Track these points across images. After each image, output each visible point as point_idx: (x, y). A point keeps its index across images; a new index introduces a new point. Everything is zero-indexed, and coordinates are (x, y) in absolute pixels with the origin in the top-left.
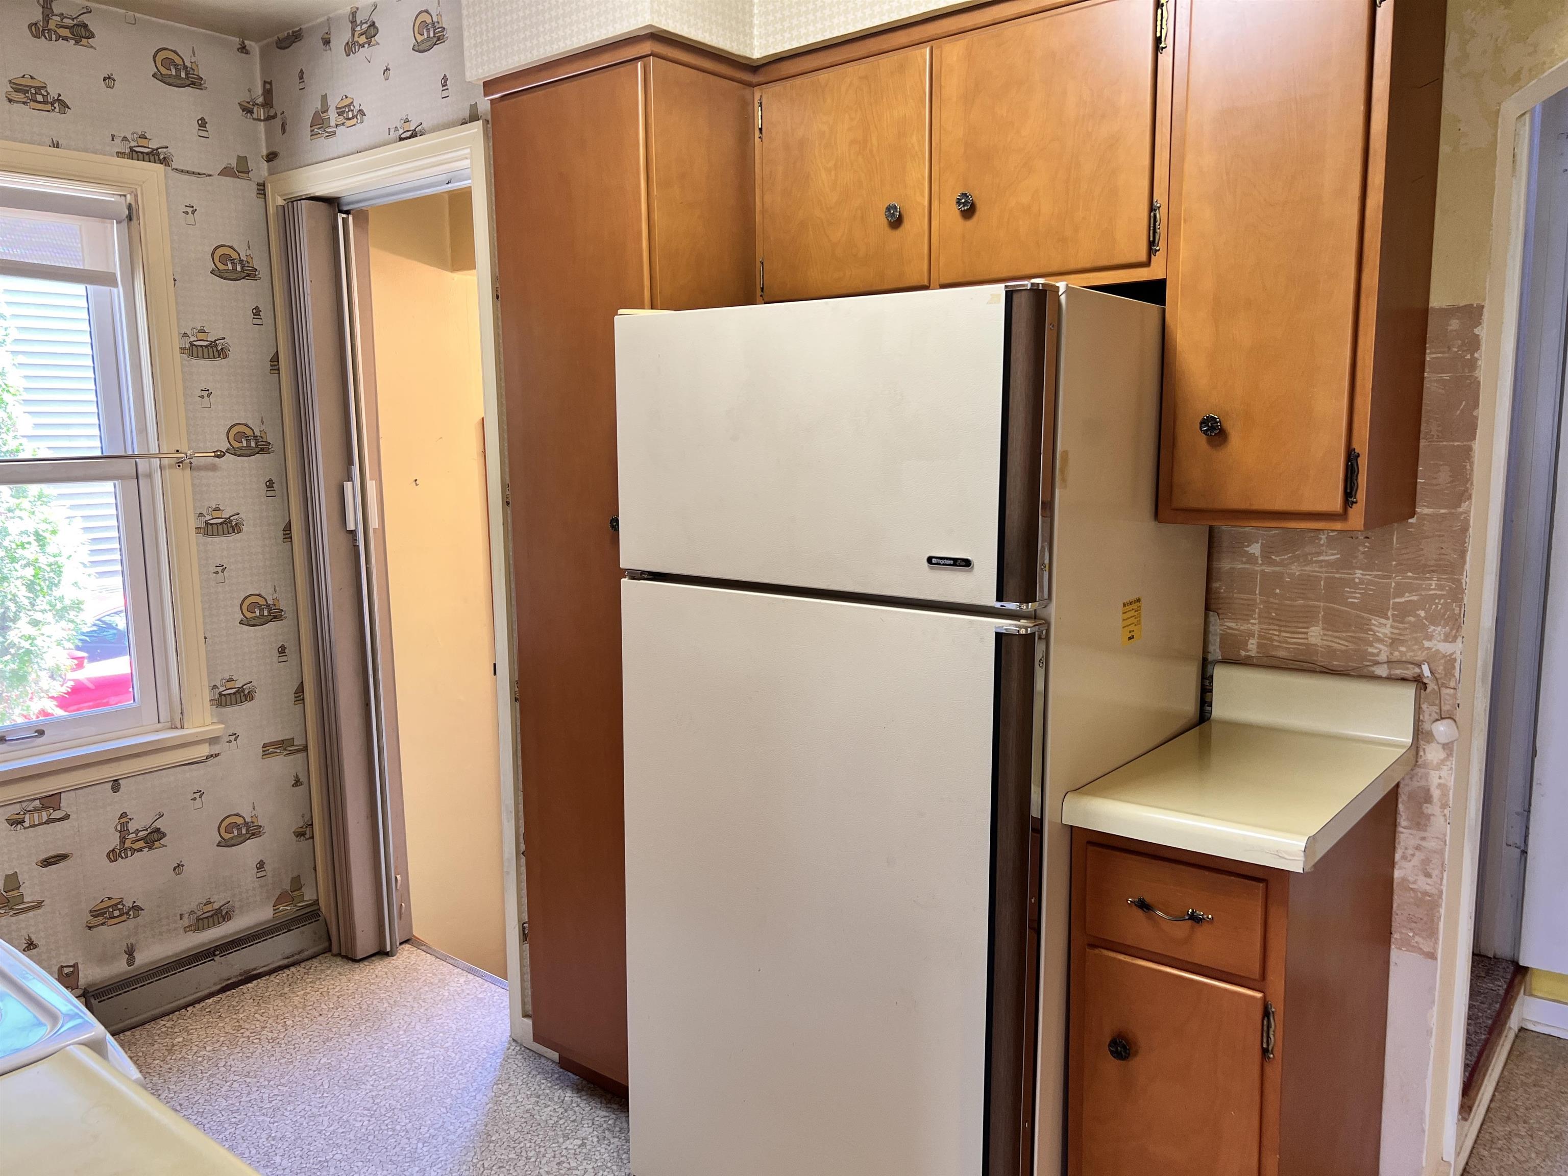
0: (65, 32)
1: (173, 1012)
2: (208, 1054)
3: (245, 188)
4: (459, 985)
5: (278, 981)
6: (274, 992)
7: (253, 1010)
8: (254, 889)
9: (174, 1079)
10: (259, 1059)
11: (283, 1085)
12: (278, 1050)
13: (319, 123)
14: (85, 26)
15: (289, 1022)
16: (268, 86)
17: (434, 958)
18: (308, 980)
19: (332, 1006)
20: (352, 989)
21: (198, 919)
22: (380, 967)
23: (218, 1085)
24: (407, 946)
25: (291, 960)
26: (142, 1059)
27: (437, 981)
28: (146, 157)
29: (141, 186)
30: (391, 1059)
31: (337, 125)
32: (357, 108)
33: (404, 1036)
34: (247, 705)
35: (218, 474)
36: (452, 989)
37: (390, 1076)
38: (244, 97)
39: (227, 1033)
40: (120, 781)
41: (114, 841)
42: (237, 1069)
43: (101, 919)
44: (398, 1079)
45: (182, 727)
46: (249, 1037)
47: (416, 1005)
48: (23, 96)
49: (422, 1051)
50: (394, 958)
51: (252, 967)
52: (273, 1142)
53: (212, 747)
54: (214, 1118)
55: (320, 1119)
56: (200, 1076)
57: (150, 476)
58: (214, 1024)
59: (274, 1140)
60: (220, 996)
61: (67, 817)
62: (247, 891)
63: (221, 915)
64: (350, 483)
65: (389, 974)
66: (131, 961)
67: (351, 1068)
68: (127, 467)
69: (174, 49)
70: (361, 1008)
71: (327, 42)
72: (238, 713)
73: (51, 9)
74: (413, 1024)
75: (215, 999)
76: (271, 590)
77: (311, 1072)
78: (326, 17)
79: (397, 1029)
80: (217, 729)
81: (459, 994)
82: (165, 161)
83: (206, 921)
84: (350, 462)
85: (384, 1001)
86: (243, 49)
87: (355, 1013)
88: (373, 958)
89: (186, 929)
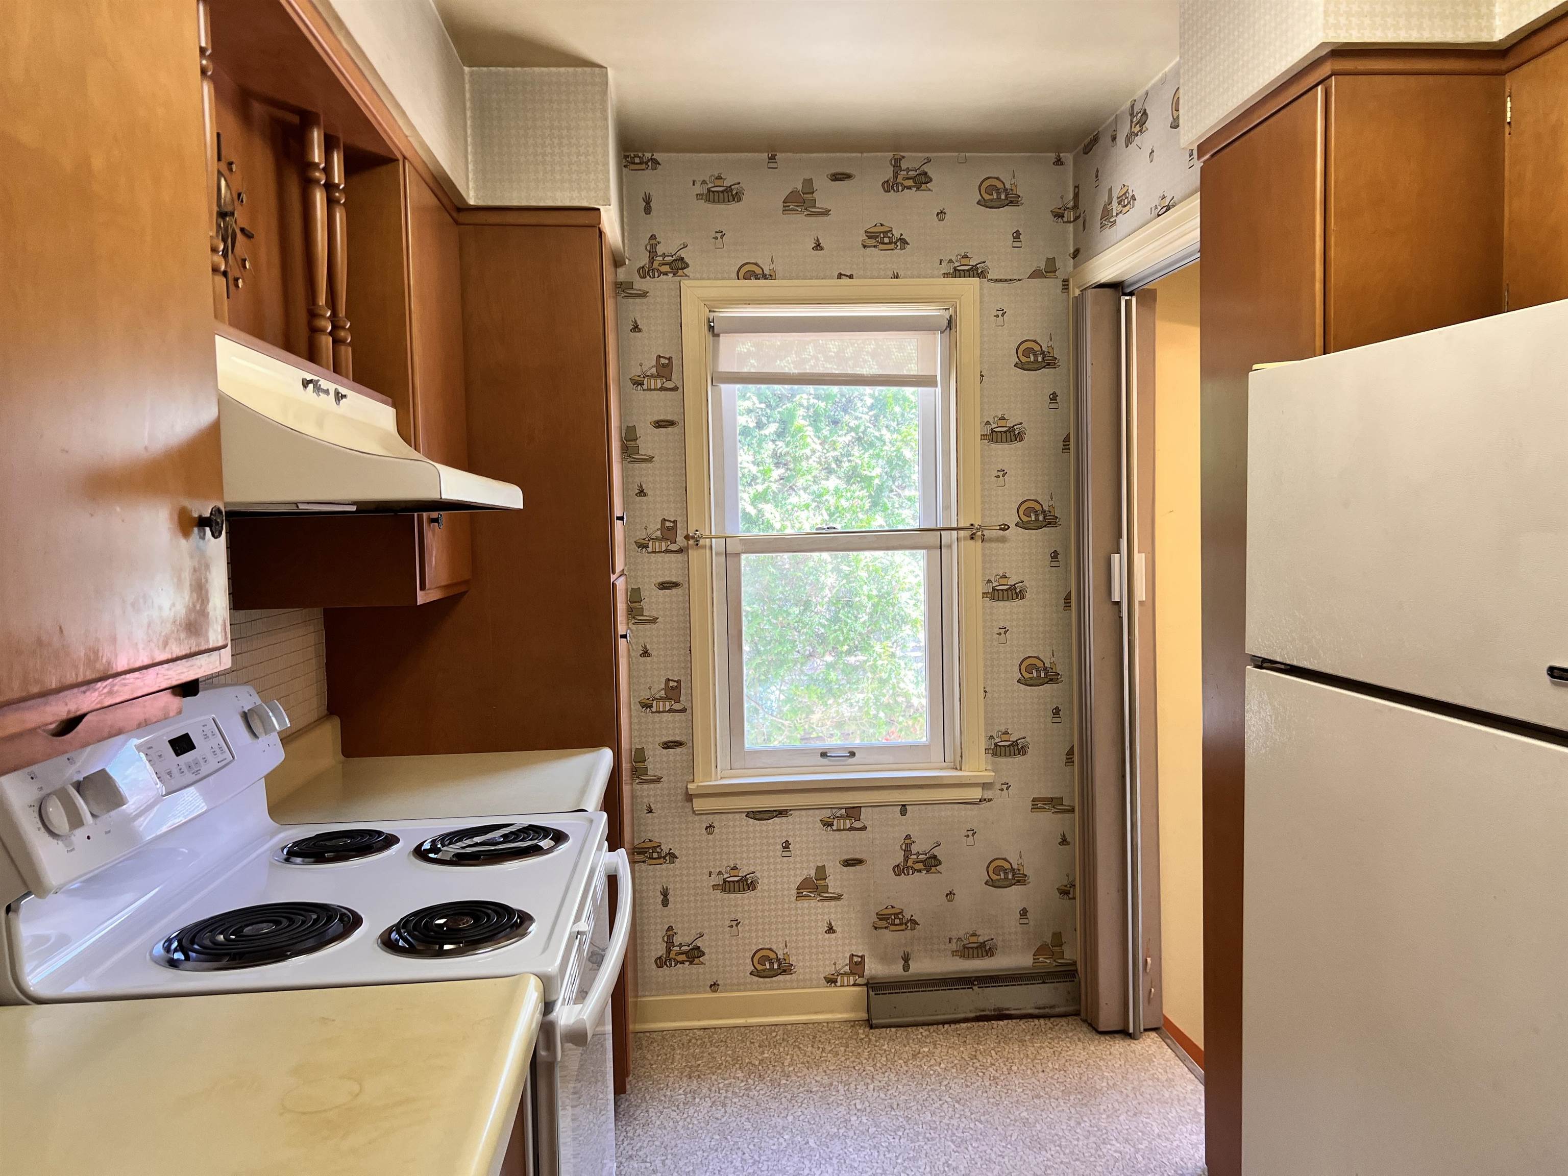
0: (910, 183)
1: (932, 1024)
2: (939, 1070)
3: (1052, 285)
4: (1183, 1091)
5: (1024, 1027)
6: (1017, 1036)
7: (992, 1046)
8: (1016, 933)
9: (904, 1081)
10: (974, 1091)
11: (981, 1122)
12: (993, 1088)
13: (1107, 214)
14: (925, 174)
15: (1015, 1068)
16: (1077, 189)
17: (1173, 1055)
18: (1049, 1035)
19: (1057, 1067)
20: (1082, 1058)
21: (964, 947)
22: (1119, 1046)
23: (933, 1100)
24: (1153, 1035)
25: (1041, 1011)
26: (892, 1055)
27: (1164, 1079)
28: (967, 274)
29: (960, 299)
30: (1081, 1138)
31: (1117, 214)
32: (1131, 194)
33: (1105, 1121)
34: (1018, 759)
35: (1007, 545)
36: (1175, 1092)
37: (1072, 1153)
38: (1056, 204)
39: (962, 1058)
40: (907, 807)
41: (899, 858)
42: (953, 1092)
43: (884, 923)
44: (1077, 1160)
45: (961, 769)
46: (976, 1068)
47: (1132, 1095)
48: (874, 241)
49: (1114, 1142)
50: (1135, 1041)
51: (1007, 1006)
52: (946, 1169)
53: (985, 792)
54: (916, 1127)
55: (993, 1166)
56: (924, 1086)
57: (950, 546)
58: (957, 1047)
59: (948, 1167)
60: (974, 1023)
61: (864, 828)
62: (1010, 934)
63: (985, 949)
64: (1117, 556)
65: (1123, 1056)
66: (906, 968)
67: (1043, 1130)
68: (933, 538)
69: (996, 176)
70: (1080, 1078)
71: (1114, 138)
72: (1011, 765)
73: (900, 166)
74: (1119, 1112)
75: (969, 1025)
76: (1049, 654)
77: (1008, 1120)
78: (1114, 116)
79: (1102, 1111)
80: (988, 775)
81: (1179, 1100)
82: (982, 275)
83: (971, 951)
84: (1120, 536)
85: (1105, 1080)
86: (1059, 162)
87: (1073, 1080)
88: (1116, 1035)
89: (954, 953)
